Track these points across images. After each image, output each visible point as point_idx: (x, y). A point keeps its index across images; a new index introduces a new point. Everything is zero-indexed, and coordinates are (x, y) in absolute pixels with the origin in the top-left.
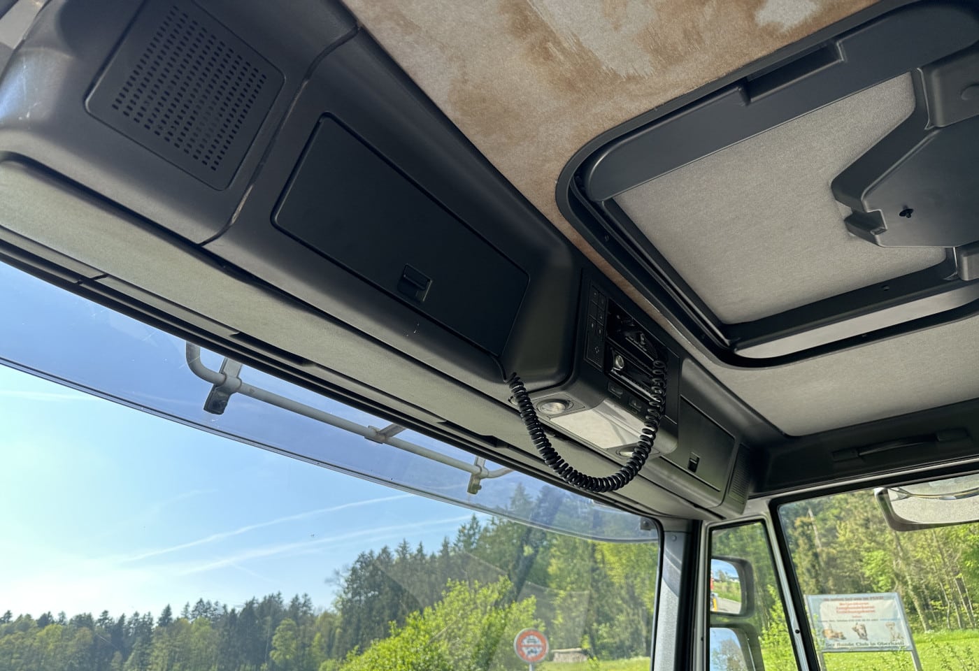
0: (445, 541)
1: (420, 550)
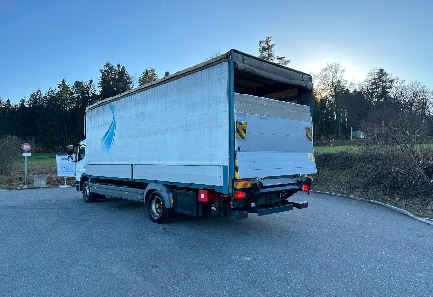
0: (23, 99)
1: (9, 102)
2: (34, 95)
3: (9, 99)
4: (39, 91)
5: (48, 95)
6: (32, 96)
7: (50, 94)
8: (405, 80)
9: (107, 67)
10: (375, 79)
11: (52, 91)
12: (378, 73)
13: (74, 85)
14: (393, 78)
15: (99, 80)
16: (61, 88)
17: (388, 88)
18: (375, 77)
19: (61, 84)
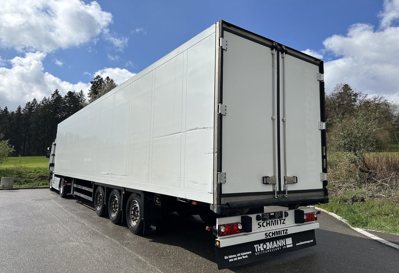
2: (29, 103)
3: (6, 107)
4: (35, 100)
5: (43, 103)
8: (367, 94)
9: (97, 79)
10: (340, 93)
11: (46, 100)
12: (343, 88)
14: (357, 92)
15: (89, 90)
16: (55, 97)
17: (353, 102)
18: (341, 92)
19: (54, 94)
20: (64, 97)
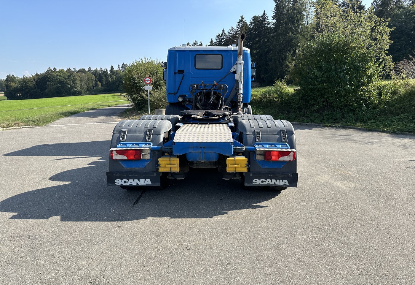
2: (219, 35)
3: (201, 42)
4: (223, 31)
6: (218, 37)
7: (232, 32)
11: (233, 29)
13: (252, 21)
15: (273, 11)
16: (240, 25)
19: (240, 22)
20: (249, 23)
